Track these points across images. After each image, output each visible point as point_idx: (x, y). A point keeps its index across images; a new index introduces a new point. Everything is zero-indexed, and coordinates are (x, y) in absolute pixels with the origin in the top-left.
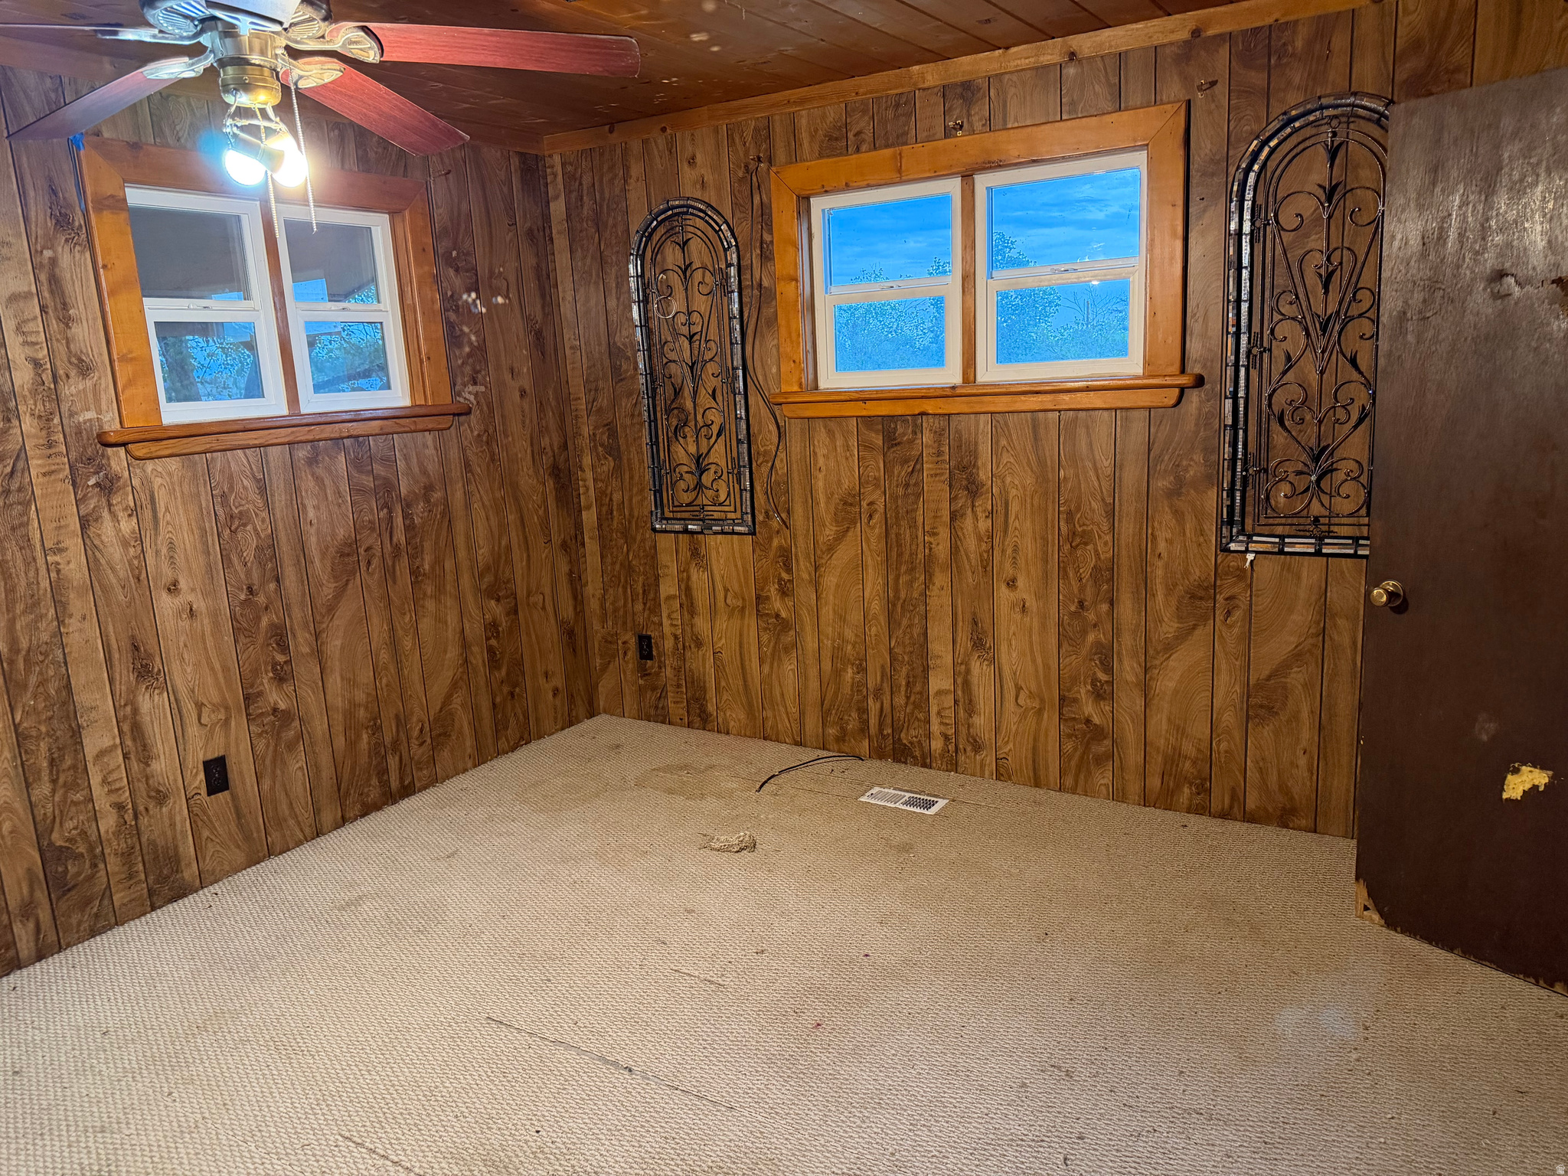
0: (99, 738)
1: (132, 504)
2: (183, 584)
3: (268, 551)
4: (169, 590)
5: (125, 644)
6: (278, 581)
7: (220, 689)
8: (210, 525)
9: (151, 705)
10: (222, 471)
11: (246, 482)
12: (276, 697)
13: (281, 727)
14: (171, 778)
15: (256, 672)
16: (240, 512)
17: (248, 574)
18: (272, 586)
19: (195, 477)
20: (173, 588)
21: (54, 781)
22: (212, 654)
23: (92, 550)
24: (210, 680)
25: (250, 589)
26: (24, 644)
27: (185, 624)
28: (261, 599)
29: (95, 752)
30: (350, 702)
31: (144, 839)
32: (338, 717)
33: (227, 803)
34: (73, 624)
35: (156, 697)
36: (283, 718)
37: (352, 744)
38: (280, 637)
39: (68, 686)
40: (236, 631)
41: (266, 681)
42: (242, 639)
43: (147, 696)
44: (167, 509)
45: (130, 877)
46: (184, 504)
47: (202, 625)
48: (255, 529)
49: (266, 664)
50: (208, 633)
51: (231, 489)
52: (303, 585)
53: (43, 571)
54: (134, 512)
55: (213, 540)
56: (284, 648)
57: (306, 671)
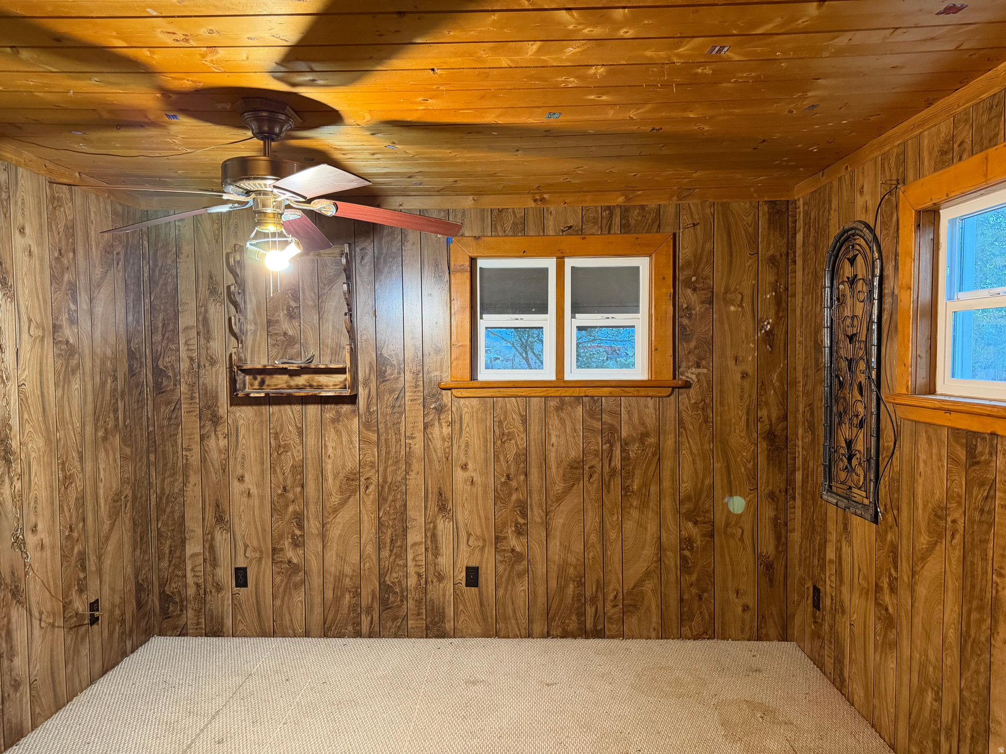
0: (415, 536)
1: (450, 420)
2: (470, 466)
3: (523, 457)
4: (462, 467)
5: (436, 491)
6: (526, 475)
7: (482, 529)
8: (490, 437)
9: (444, 527)
10: (501, 408)
11: (514, 416)
12: (514, 542)
13: (515, 561)
14: (447, 569)
15: (505, 525)
16: (509, 432)
17: (508, 468)
18: (522, 477)
19: (485, 409)
20: (464, 467)
21: (391, 551)
22: (480, 507)
23: (427, 439)
24: (477, 522)
25: (508, 476)
26: (389, 480)
27: (468, 487)
28: (514, 484)
29: (412, 542)
30: (564, 560)
31: (428, 597)
32: (554, 568)
33: (476, 594)
34: (413, 475)
35: (447, 523)
36: (518, 557)
37: (562, 589)
38: (523, 508)
39: (405, 505)
40: (497, 498)
41: (510, 531)
42: (499, 503)
43: (442, 521)
44: (468, 425)
45: (418, 614)
46: (477, 423)
47: (477, 490)
48: (516, 443)
49: (512, 522)
50: (480, 495)
51: (505, 418)
52: (542, 481)
53: (403, 447)
54: (451, 424)
55: (490, 445)
56: (524, 515)
57: (537, 533)
